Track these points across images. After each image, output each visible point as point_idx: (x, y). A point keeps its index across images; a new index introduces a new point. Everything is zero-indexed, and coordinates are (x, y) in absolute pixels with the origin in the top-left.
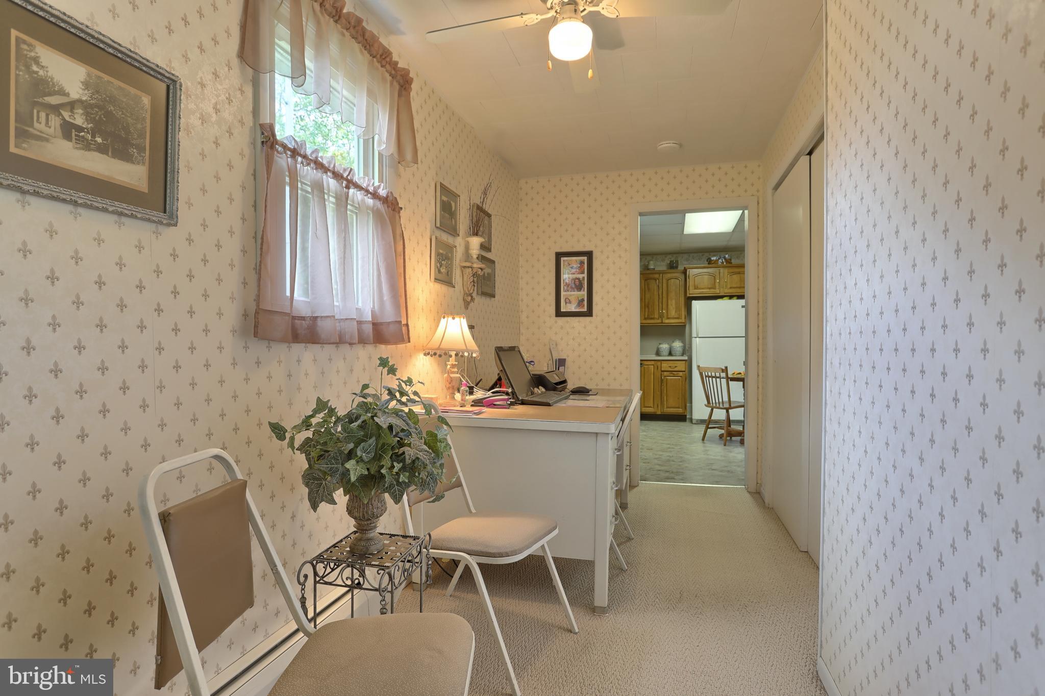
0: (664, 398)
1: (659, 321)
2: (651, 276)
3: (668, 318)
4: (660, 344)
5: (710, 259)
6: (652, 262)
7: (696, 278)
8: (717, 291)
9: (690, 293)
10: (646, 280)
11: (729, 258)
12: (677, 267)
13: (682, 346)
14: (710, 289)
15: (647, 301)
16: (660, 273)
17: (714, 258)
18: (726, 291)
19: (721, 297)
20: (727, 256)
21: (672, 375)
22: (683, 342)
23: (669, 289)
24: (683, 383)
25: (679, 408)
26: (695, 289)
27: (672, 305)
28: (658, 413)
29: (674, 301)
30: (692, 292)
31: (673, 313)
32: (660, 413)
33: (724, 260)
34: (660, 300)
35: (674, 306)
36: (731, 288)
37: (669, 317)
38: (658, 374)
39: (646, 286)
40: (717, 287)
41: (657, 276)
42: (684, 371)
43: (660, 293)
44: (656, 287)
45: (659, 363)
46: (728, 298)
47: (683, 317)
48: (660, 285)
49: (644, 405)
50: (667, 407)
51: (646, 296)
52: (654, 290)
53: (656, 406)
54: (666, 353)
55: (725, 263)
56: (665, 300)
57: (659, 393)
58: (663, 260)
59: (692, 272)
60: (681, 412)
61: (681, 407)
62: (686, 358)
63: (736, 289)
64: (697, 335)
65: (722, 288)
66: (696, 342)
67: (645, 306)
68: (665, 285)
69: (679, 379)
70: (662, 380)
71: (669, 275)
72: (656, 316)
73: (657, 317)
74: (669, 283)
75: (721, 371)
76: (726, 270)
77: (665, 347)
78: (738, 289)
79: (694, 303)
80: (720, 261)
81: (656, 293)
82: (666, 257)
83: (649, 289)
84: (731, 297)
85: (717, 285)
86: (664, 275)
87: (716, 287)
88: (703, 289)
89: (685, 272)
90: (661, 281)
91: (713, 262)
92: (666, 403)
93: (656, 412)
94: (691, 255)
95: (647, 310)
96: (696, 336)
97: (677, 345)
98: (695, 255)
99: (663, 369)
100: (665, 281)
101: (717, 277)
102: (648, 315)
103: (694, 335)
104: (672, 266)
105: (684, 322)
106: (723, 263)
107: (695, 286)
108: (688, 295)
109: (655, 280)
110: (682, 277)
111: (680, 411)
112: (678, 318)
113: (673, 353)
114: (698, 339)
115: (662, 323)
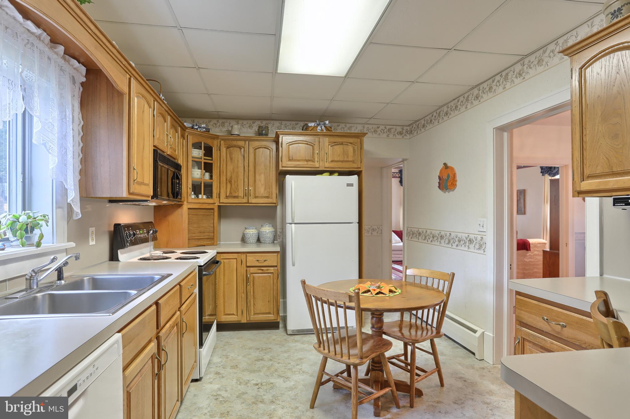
0: (250, 301)
1: (245, 200)
2: (235, 143)
3: (256, 197)
4: (246, 228)
5: (307, 125)
6: (236, 126)
7: (291, 146)
8: (317, 165)
9: (283, 165)
10: (228, 148)
11: (330, 125)
12: (266, 135)
13: (273, 231)
14: (307, 161)
15: (229, 174)
16: (246, 139)
17: (312, 124)
18: (327, 165)
19: (321, 173)
20: (327, 122)
21: (260, 271)
22: (274, 226)
23: (257, 160)
24: (275, 281)
25: (269, 313)
26: (289, 160)
27: (260, 180)
28: (243, 322)
29: (263, 176)
30: (286, 164)
31: (261, 190)
32: (245, 322)
33: (323, 127)
34: (246, 174)
35: (263, 182)
36: (332, 161)
37: (257, 195)
38: (242, 270)
39: (228, 155)
40: (316, 159)
41: (241, 143)
42: (276, 266)
43: (246, 164)
44: (241, 158)
45: (243, 256)
46: (328, 174)
47: (274, 196)
48: (246, 155)
49: (224, 312)
50: (255, 314)
51: (228, 167)
52: (238, 161)
53: (240, 312)
54: (254, 240)
55: (325, 131)
56: (251, 173)
57: (244, 296)
58: (250, 127)
59: (285, 139)
60: (273, 318)
61: (272, 313)
62: (278, 249)
63: (338, 163)
64: (293, 219)
65: (322, 160)
66: (292, 230)
67: (226, 180)
68: (252, 156)
69: (270, 276)
70: (247, 279)
71: (257, 144)
72: (241, 194)
73: (242, 196)
74: (257, 154)
75: (348, 299)
76: (326, 140)
77: (252, 232)
78: (340, 163)
79: (289, 179)
80: (319, 128)
81: (241, 165)
82: (254, 123)
83: (231, 159)
84: (331, 173)
85: (316, 156)
86: (250, 142)
87: (314, 159)
88: (299, 161)
89: (276, 141)
90: (247, 149)
91: (310, 129)
92: (254, 308)
93: (240, 321)
94: (284, 123)
95: (229, 185)
96: (291, 222)
97: (267, 230)
98: (288, 123)
99: (248, 265)
100: (251, 150)
101: (316, 147)
102: (231, 193)
103: (289, 220)
104: (262, 133)
105: (275, 202)
106: (322, 130)
107: (289, 157)
108: (281, 168)
109: (240, 148)
110: (274, 146)
111: (271, 317)
112: (268, 197)
113: (262, 239)
114: (293, 225)
115: (248, 203)
